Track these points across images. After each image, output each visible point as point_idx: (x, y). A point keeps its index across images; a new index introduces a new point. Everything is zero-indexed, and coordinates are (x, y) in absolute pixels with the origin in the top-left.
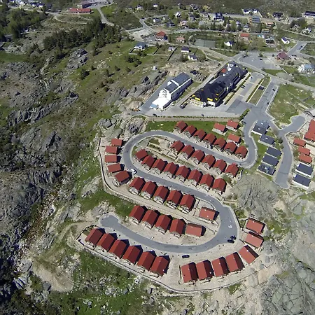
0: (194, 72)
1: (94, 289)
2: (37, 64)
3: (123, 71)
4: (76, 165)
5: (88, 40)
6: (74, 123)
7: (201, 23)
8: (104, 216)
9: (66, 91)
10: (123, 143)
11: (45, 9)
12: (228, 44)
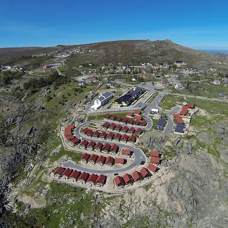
0: (114, 92)
1: (60, 203)
2: (19, 97)
3: (73, 95)
4: (46, 143)
5: (50, 84)
6: (44, 122)
7: (117, 71)
8: (65, 162)
9: (38, 107)
10: (75, 128)
11: (23, 70)
12: (134, 80)
